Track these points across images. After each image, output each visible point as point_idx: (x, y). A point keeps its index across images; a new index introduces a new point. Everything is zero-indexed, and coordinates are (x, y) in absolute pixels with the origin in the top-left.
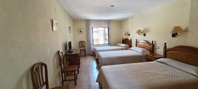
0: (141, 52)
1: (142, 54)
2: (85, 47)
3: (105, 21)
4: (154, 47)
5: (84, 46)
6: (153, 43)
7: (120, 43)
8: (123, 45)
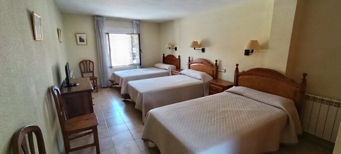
0: (200, 77)
1: (202, 82)
2: (93, 72)
3: (131, 21)
4: (219, 70)
5: (91, 71)
6: (216, 64)
7: (159, 62)
8: (167, 66)
